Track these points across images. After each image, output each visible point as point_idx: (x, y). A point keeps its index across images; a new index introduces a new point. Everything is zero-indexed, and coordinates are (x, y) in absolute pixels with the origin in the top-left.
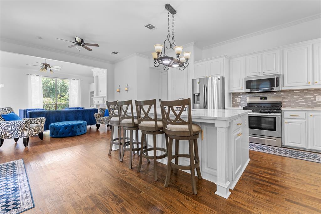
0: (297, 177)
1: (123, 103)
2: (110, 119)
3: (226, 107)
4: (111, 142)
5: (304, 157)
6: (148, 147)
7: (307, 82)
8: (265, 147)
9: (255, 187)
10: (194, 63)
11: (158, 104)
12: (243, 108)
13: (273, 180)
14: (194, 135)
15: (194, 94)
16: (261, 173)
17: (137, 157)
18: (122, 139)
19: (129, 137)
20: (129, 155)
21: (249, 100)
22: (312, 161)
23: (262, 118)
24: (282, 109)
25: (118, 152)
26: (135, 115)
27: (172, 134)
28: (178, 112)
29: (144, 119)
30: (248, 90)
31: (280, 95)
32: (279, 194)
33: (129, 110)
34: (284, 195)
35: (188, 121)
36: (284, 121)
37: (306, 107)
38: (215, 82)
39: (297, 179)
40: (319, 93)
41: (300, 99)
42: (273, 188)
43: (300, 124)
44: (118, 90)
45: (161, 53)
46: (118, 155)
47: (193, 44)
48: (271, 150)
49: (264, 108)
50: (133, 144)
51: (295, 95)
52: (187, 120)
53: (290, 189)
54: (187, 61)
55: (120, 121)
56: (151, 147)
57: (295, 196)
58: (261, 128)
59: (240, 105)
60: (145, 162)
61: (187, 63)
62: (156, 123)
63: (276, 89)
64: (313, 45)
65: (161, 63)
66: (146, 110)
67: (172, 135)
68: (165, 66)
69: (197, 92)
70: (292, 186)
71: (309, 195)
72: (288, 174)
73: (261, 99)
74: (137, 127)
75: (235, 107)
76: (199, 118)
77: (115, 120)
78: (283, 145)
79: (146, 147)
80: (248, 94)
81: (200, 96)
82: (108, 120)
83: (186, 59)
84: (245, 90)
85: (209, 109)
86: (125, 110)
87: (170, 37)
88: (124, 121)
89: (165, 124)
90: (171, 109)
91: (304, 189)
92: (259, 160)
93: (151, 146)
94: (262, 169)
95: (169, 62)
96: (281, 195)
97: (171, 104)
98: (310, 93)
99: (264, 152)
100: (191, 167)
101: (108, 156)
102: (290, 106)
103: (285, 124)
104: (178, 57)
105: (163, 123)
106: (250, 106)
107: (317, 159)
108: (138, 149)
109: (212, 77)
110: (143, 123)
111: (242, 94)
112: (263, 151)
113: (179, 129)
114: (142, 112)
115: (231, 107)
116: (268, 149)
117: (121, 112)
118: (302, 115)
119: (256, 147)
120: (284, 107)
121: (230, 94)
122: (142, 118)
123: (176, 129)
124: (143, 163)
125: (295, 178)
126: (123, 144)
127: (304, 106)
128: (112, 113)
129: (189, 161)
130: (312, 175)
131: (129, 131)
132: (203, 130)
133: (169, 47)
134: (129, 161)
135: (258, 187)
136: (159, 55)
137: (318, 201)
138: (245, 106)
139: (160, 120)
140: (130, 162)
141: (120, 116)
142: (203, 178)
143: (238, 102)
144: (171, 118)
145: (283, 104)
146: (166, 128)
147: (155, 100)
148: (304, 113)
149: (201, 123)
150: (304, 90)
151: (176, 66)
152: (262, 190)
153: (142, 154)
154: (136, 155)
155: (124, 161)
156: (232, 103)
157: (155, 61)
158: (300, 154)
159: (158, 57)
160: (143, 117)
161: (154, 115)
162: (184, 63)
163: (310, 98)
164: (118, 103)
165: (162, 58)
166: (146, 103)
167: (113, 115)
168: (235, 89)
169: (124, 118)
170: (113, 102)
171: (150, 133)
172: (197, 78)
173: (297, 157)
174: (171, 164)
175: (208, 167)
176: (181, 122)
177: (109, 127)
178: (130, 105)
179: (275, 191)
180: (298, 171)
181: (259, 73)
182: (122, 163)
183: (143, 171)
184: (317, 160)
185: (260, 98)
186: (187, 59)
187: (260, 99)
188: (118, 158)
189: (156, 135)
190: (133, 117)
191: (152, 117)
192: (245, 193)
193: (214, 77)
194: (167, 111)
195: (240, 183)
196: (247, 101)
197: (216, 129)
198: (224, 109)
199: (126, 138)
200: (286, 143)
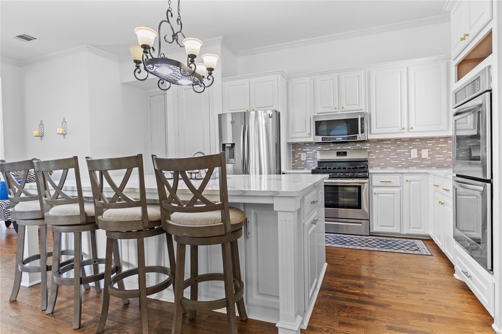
0: (396, 284)
1: (52, 166)
2: (14, 206)
3: (283, 170)
4: (17, 266)
5: (399, 249)
6: (125, 269)
7: (401, 127)
8: (346, 238)
9: (340, 316)
10: (222, 81)
11: (149, 166)
12: (312, 170)
13: (365, 295)
14: (232, 232)
15: (224, 145)
16: (347, 287)
17: (95, 294)
18: (50, 254)
19: (72, 247)
20: (72, 294)
21: (319, 157)
22: (410, 254)
23: (339, 188)
24: (370, 171)
25: (40, 290)
26: (88, 194)
27: (185, 234)
28: (197, 184)
29: (113, 203)
30: (319, 139)
31: (365, 148)
32: (376, 320)
33: (70, 182)
34: (383, 320)
35: (220, 203)
36: (372, 190)
37: (399, 167)
38: (262, 121)
39: (397, 287)
40: (415, 144)
41: (391, 154)
42: (366, 310)
43: (392, 195)
44: (36, 133)
45: (151, 49)
46: (39, 297)
47: (221, 40)
48: (356, 243)
49: (344, 171)
50: (83, 264)
51: (386, 148)
52: (217, 200)
53: (390, 307)
54: (210, 74)
55: (42, 211)
56: (131, 268)
57: (398, 317)
58: (337, 206)
59: (305, 166)
60: (117, 303)
61: (210, 77)
62: (145, 212)
63: (360, 137)
64: (407, 68)
65: (151, 73)
66: (118, 182)
67: (185, 236)
68: (162, 79)
69: (229, 140)
70: (392, 301)
71: (415, 311)
72: (384, 280)
73: (339, 154)
74: (95, 222)
75: (296, 169)
76: (243, 194)
77: (26, 210)
78: (371, 231)
79: (118, 269)
80: (318, 144)
81: (236, 149)
82: (7, 208)
83: (208, 69)
84: (314, 138)
85: (252, 174)
86: (57, 183)
87: (172, 16)
88: (56, 211)
89: (166, 212)
90: (180, 176)
91: (407, 302)
92: (341, 263)
93: (132, 265)
94: (348, 278)
95: (171, 71)
96: (380, 321)
97: (181, 167)
98: (403, 145)
99: (347, 247)
100: (227, 301)
101: (8, 305)
102: (378, 166)
103: (374, 195)
104: (192, 61)
105: (162, 209)
106: (322, 168)
107: (416, 248)
108: (97, 278)
109: (256, 112)
110: (110, 214)
111: (309, 146)
112: (344, 246)
113: (202, 221)
114: (106, 185)
115: (290, 169)
116: (352, 241)
117: (46, 188)
118: (395, 179)
119: (333, 240)
120: (372, 167)
121: (289, 144)
122: (107, 201)
123: (194, 221)
124: (111, 309)
125: (393, 286)
126: (55, 268)
127: (396, 166)
128: (17, 190)
129: (221, 287)
130: (414, 276)
131: (72, 236)
132: (249, 220)
133: (170, 39)
134: (72, 309)
135: (346, 314)
136: (147, 53)
137: (428, 319)
138: (314, 168)
139: (154, 203)
140: (75, 311)
141: (44, 199)
142: (250, 317)
143: (302, 159)
144: (181, 198)
145: (370, 163)
146: (170, 222)
147: (139, 157)
148: (398, 176)
149: (244, 204)
150: (396, 140)
151: (186, 82)
152: (351, 319)
153: (110, 289)
154: (92, 289)
155: (58, 311)
156: (293, 163)
157: (138, 67)
158: (394, 244)
159: (145, 57)
160: (108, 198)
161: (138, 191)
162: (204, 77)
163: (404, 152)
164: (35, 165)
165: (154, 61)
166: (117, 164)
167: (23, 195)
168: (298, 135)
169: (54, 202)
170: (19, 163)
171: (127, 235)
172: (228, 111)
173: (392, 250)
174: (184, 301)
175: (259, 294)
176: (205, 205)
177: (12, 226)
178: (72, 171)
179: (371, 316)
180: (395, 274)
181: (336, 108)
182: (53, 318)
183: (113, 328)
184: (416, 250)
185: (337, 152)
186: (210, 70)
187: (337, 154)
188: (39, 306)
189: (145, 239)
190: (81, 200)
191: (134, 197)
192: (327, 332)
193: (260, 112)
194: (171, 183)
195: (316, 313)
196: (316, 158)
197: (277, 215)
198: (280, 174)
199: (63, 253)
200: (376, 228)
